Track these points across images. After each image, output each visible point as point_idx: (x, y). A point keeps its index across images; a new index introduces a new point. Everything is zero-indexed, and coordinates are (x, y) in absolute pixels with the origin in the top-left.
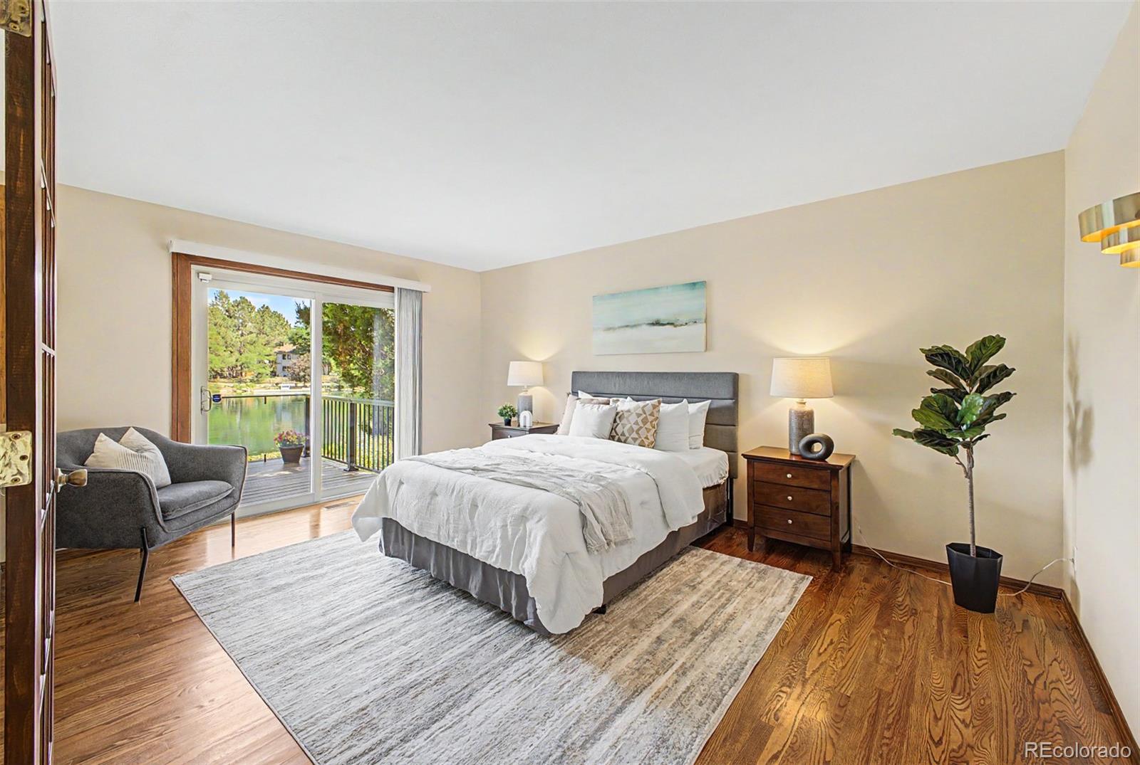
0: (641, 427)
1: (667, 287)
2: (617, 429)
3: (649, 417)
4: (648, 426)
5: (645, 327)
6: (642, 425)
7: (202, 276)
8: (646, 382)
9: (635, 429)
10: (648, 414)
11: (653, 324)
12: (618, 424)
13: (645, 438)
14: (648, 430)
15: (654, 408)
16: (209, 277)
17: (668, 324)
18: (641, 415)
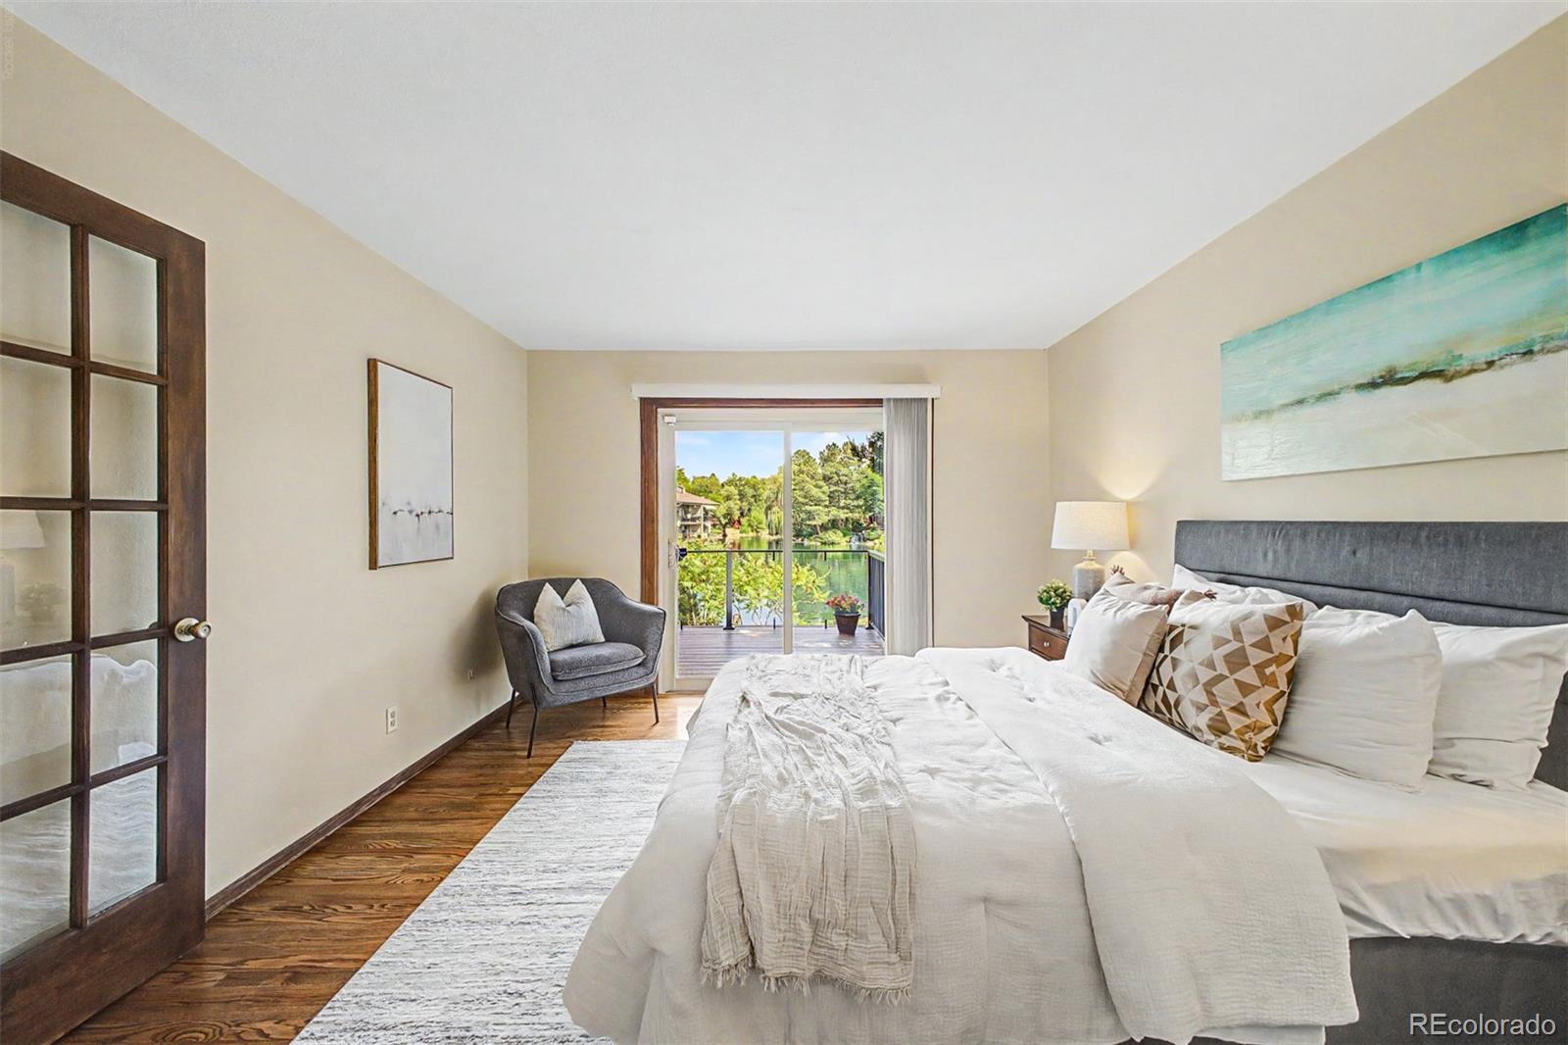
0: (1221, 678)
1: (1419, 266)
2: (1160, 669)
3: (1250, 651)
4: (1248, 675)
5: (1353, 397)
6: (1227, 673)
7: (667, 419)
8: (1345, 551)
9: (1203, 679)
10: (1248, 640)
11: (1373, 385)
12: (1166, 656)
13: (1234, 709)
14: (1245, 689)
15: (1272, 628)
16: (673, 419)
17: (1424, 375)
18: (1229, 641)
